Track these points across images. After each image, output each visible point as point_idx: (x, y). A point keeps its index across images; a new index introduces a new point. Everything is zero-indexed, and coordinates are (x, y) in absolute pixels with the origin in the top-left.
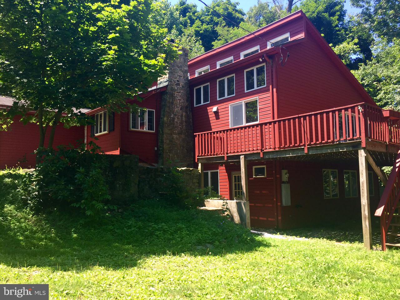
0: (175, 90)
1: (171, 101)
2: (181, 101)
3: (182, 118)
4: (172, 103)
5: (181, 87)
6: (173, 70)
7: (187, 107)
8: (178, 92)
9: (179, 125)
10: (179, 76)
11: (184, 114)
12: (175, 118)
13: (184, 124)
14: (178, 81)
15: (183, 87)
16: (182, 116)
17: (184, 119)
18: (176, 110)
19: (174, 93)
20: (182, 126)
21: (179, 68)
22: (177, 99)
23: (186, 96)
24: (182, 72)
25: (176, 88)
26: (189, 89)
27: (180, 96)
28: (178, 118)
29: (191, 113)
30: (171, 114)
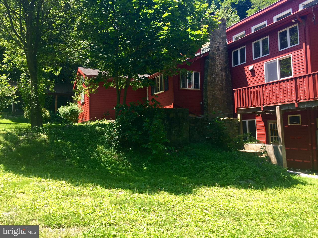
0: (215, 55)
1: (212, 63)
2: (221, 63)
3: (222, 77)
4: (214, 65)
5: (221, 51)
6: (214, 38)
7: (226, 68)
8: (218, 56)
9: (220, 83)
10: (219, 42)
11: (224, 74)
12: (216, 78)
13: (224, 82)
14: (218, 47)
15: (222, 51)
16: (222, 75)
17: (224, 78)
18: (217, 71)
19: (215, 57)
20: (223, 84)
21: (218, 35)
22: (218, 61)
23: (225, 59)
24: (221, 39)
25: (217, 53)
26: (227, 52)
27: (220, 59)
28: (219, 77)
29: (230, 73)
30: (213, 75)
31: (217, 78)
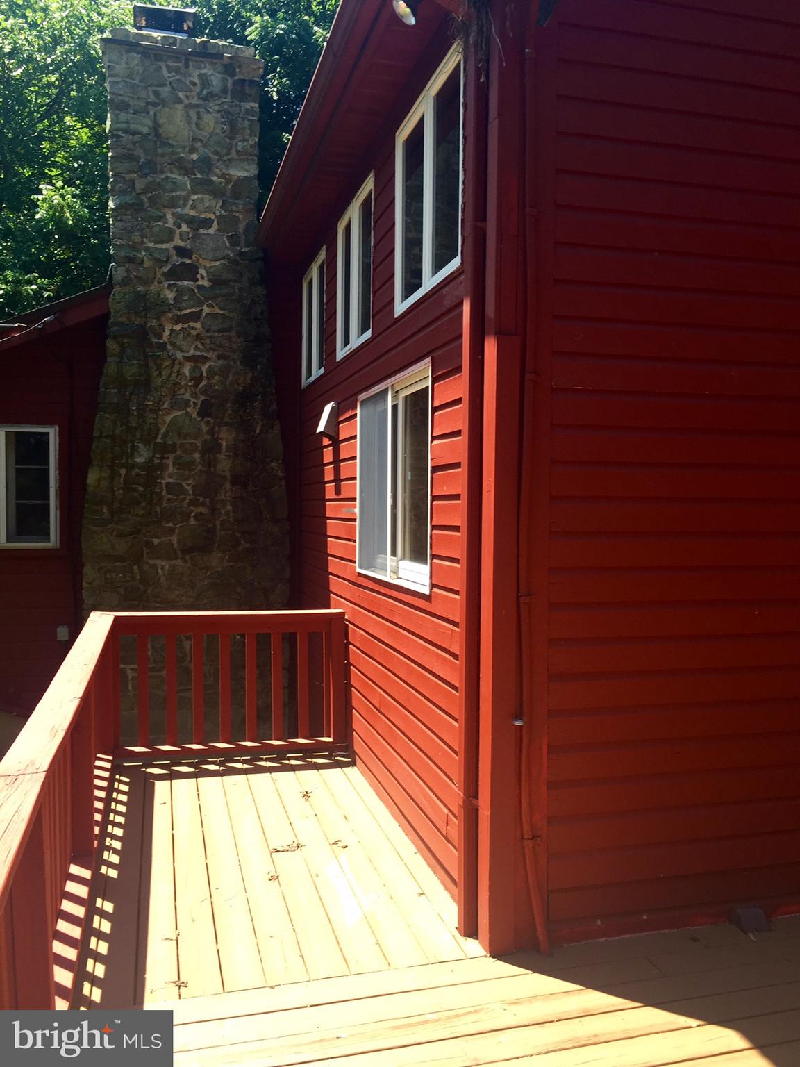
0: (160, 308)
1: (131, 371)
2: (204, 368)
3: (210, 464)
4: (145, 384)
5: (206, 283)
6: (145, 191)
7: (245, 398)
8: (178, 319)
9: (193, 503)
10: (190, 221)
11: (226, 437)
12: (162, 467)
13: (227, 492)
14: (181, 251)
15: (216, 281)
16: (211, 449)
17: (224, 464)
18: (168, 419)
19: (154, 323)
20: (213, 510)
21: (188, 172)
22: (179, 355)
23: (239, 335)
24: (216, 193)
25: (170, 295)
26: (260, 290)
27: (198, 337)
28: (181, 465)
29: (277, 429)
30: (134, 448)
31: (171, 469)
